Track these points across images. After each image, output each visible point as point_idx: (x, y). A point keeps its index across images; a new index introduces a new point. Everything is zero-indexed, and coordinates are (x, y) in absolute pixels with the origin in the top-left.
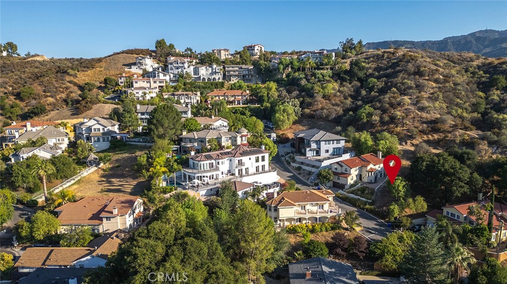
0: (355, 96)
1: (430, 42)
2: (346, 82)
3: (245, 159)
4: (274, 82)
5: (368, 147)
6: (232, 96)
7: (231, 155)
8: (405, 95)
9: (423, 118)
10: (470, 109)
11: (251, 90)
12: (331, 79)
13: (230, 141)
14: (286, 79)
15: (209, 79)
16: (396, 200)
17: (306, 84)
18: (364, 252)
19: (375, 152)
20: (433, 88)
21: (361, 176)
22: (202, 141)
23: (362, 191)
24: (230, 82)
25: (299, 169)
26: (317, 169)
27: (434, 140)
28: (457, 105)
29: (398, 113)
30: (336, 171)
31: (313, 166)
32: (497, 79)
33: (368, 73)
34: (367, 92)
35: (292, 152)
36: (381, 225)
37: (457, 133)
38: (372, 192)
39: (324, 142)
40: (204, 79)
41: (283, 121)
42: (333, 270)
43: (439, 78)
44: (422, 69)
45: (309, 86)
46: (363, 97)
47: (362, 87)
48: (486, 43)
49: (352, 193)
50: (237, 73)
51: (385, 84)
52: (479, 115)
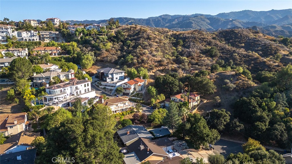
0: (122, 50)
1: (142, 19)
2: (115, 42)
3: (79, 86)
4: (75, 42)
5: (135, 75)
6: (50, 50)
7: (71, 85)
8: (145, 49)
9: (155, 60)
10: (171, 55)
11: (61, 47)
12: (107, 41)
13: (64, 77)
14: (80, 40)
15: (30, 40)
16: (153, 97)
17: (95, 43)
18: (146, 120)
19: (139, 77)
20: (156, 46)
21: (135, 88)
22: (48, 78)
23: (138, 95)
24: (44, 42)
25: (105, 88)
26: (114, 88)
27: (161, 69)
28: (166, 53)
29: (145, 58)
30: (124, 87)
31: (112, 86)
32: (180, 41)
33: (125, 38)
34: (127, 47)
35: (98, 80)
36: (148, 108)
37: (170, 66)
38: (142, 95)
39: (115, 74)
40: (26, 40)
41: (88, 64)
42: (137, 129)
43: (157, 41)
44: (150, 36)
45: (97, 44)
46: (125, 50)
47: (124, 44)
48: (167, 21)
49: (133, 96)
50: (48, 36)
51: (135, 44)
52: (175, 58)
